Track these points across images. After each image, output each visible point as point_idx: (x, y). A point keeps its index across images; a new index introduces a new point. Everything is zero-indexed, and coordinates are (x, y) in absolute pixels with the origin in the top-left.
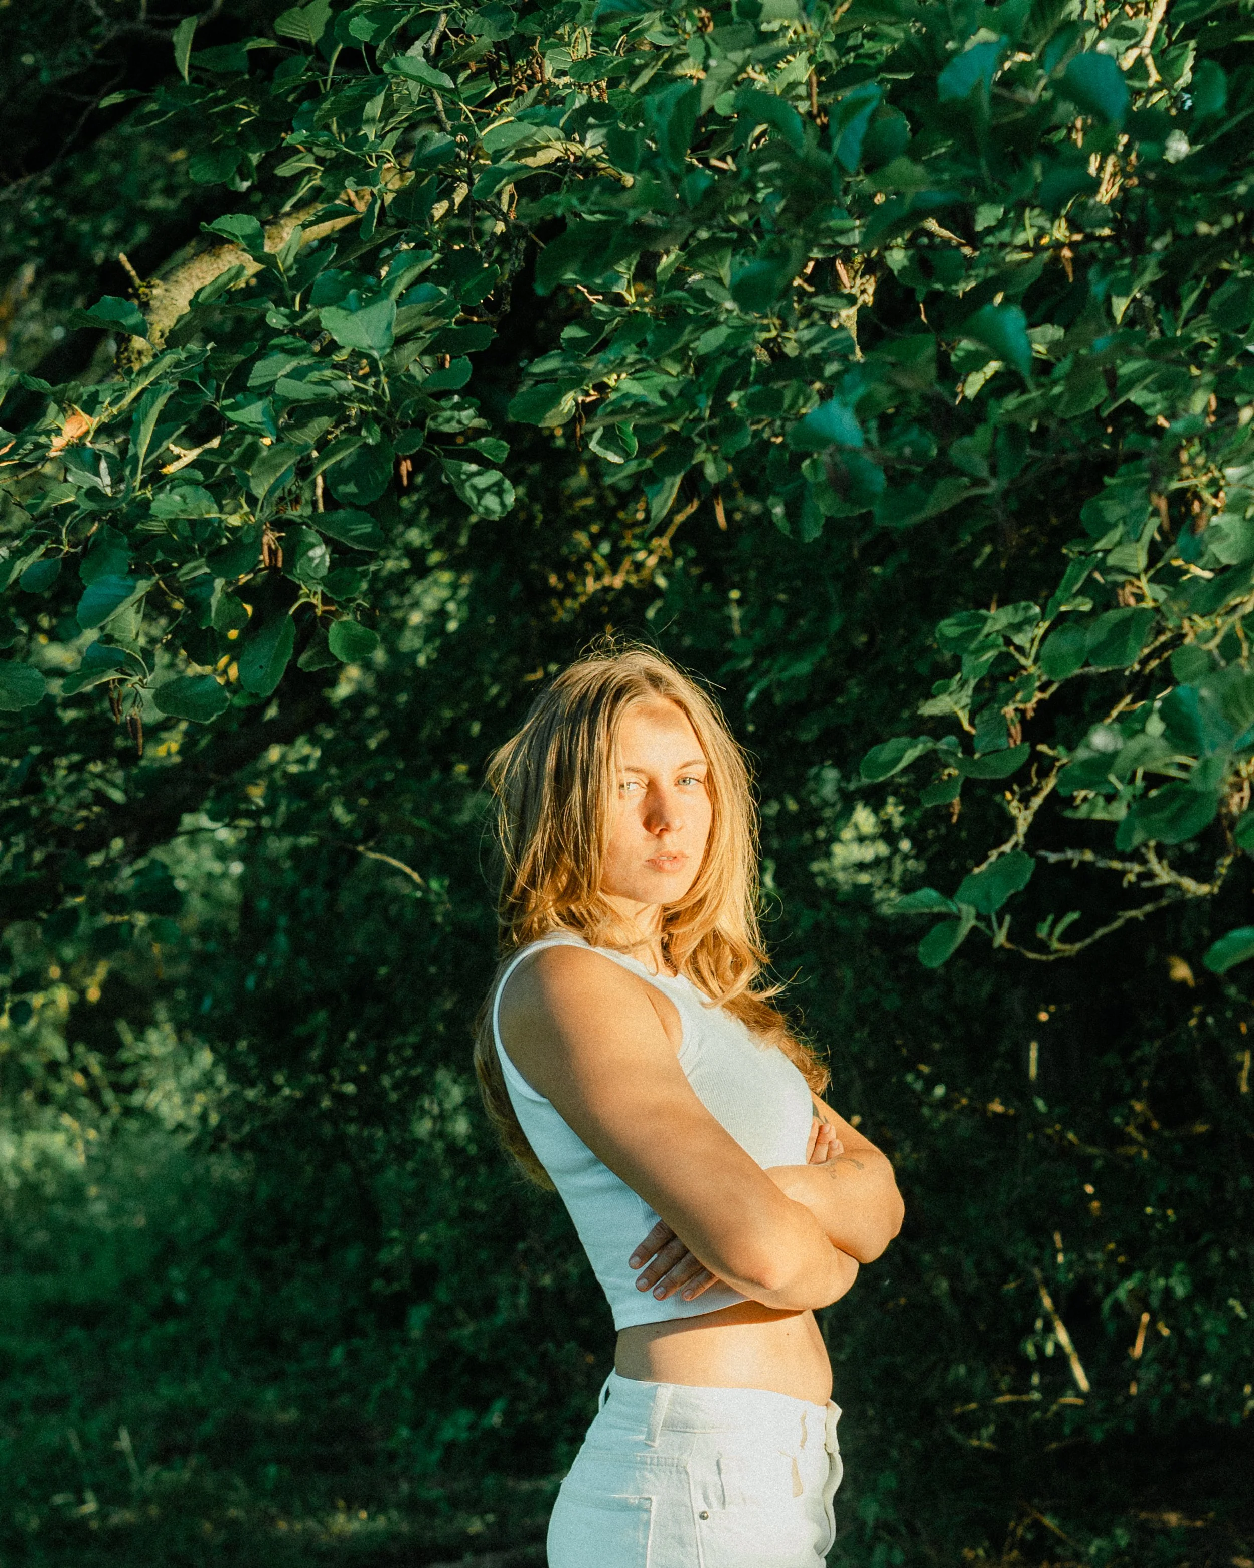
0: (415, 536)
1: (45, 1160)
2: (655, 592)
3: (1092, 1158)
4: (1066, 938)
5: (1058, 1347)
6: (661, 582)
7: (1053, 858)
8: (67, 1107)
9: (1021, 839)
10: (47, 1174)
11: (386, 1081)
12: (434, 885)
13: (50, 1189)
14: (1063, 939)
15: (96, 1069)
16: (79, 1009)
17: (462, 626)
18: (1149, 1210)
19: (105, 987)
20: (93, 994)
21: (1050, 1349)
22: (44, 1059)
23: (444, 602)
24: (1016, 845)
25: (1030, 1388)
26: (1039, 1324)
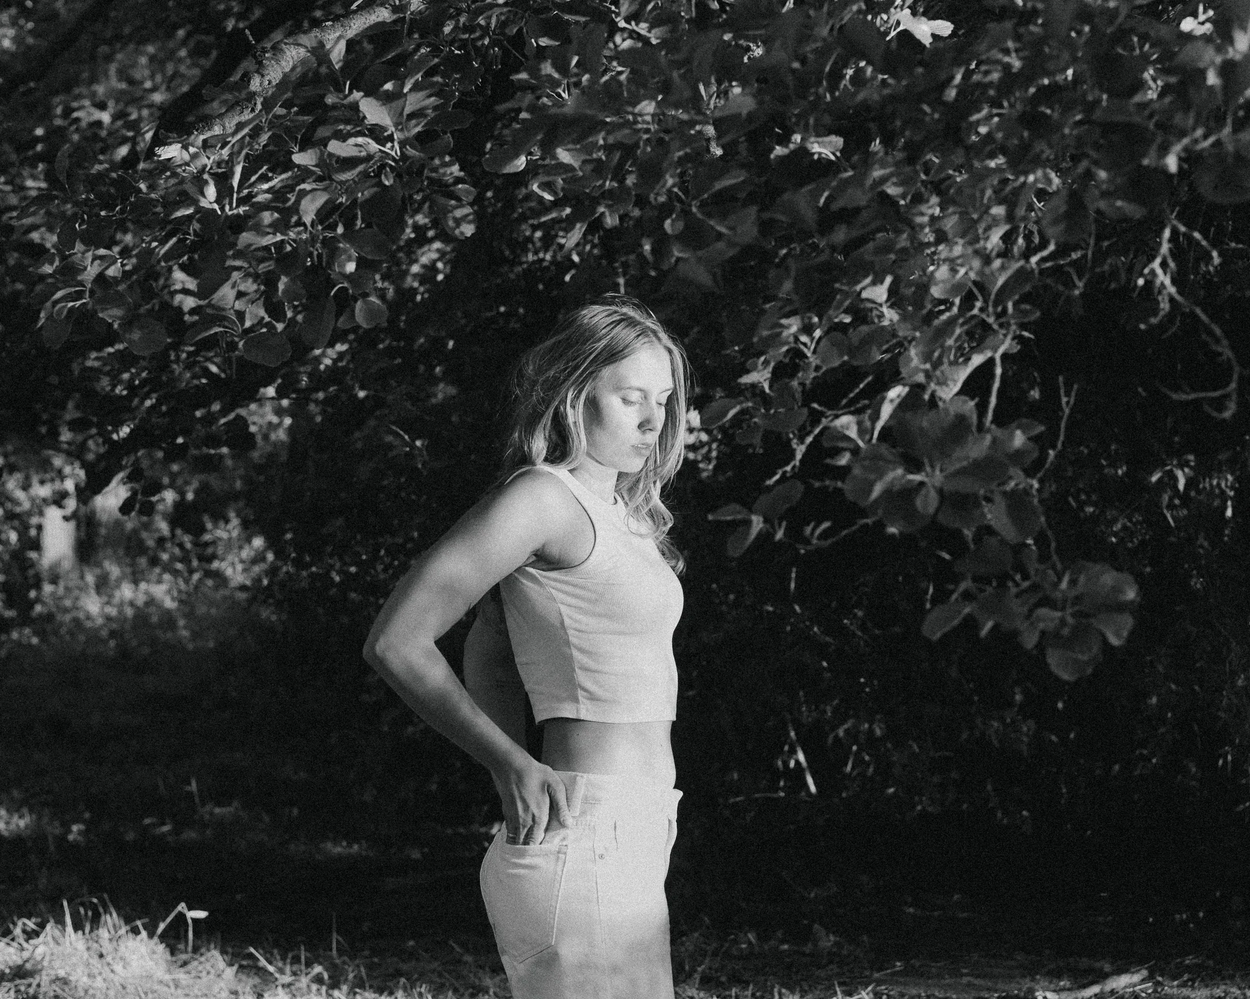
0: (421, 219)
1: (151, 601)
2: (573, 265)
3: (828, 645)
4: (822, 536)
5: (798, 762)
6: (576, 258)
7: (817, 484)
8: (168, 568)
9: (798, 464)
10: (152, 609)
11: (380, 567)
12: (418, 443)
13: (155, 619)
14: (819, 538)
15: (189, 546)
16: (180, 505)
17: (446, 277)
18: (862, 680)
19: (197, 492)
20: (190, 496)
21: (792, 764)
22: (156, 535)
23: (434, 262)
24: (794, 467)
25: (778, 789)
26: (786, 748)
